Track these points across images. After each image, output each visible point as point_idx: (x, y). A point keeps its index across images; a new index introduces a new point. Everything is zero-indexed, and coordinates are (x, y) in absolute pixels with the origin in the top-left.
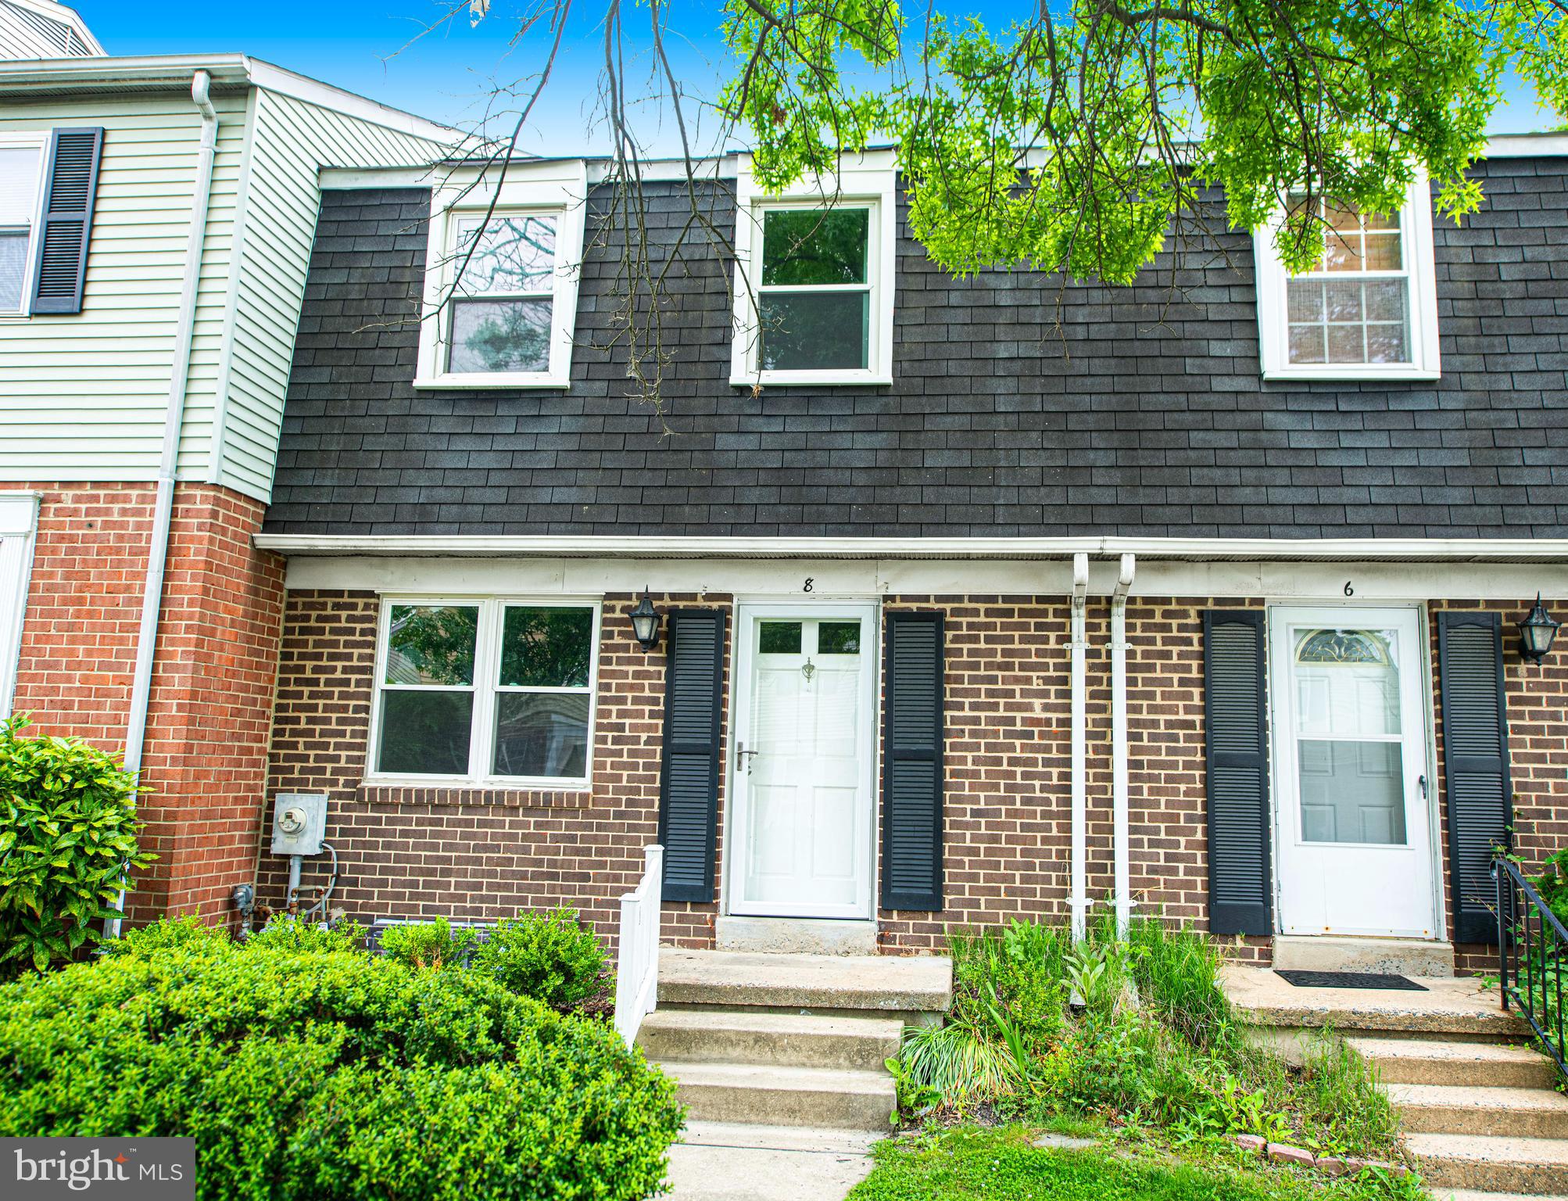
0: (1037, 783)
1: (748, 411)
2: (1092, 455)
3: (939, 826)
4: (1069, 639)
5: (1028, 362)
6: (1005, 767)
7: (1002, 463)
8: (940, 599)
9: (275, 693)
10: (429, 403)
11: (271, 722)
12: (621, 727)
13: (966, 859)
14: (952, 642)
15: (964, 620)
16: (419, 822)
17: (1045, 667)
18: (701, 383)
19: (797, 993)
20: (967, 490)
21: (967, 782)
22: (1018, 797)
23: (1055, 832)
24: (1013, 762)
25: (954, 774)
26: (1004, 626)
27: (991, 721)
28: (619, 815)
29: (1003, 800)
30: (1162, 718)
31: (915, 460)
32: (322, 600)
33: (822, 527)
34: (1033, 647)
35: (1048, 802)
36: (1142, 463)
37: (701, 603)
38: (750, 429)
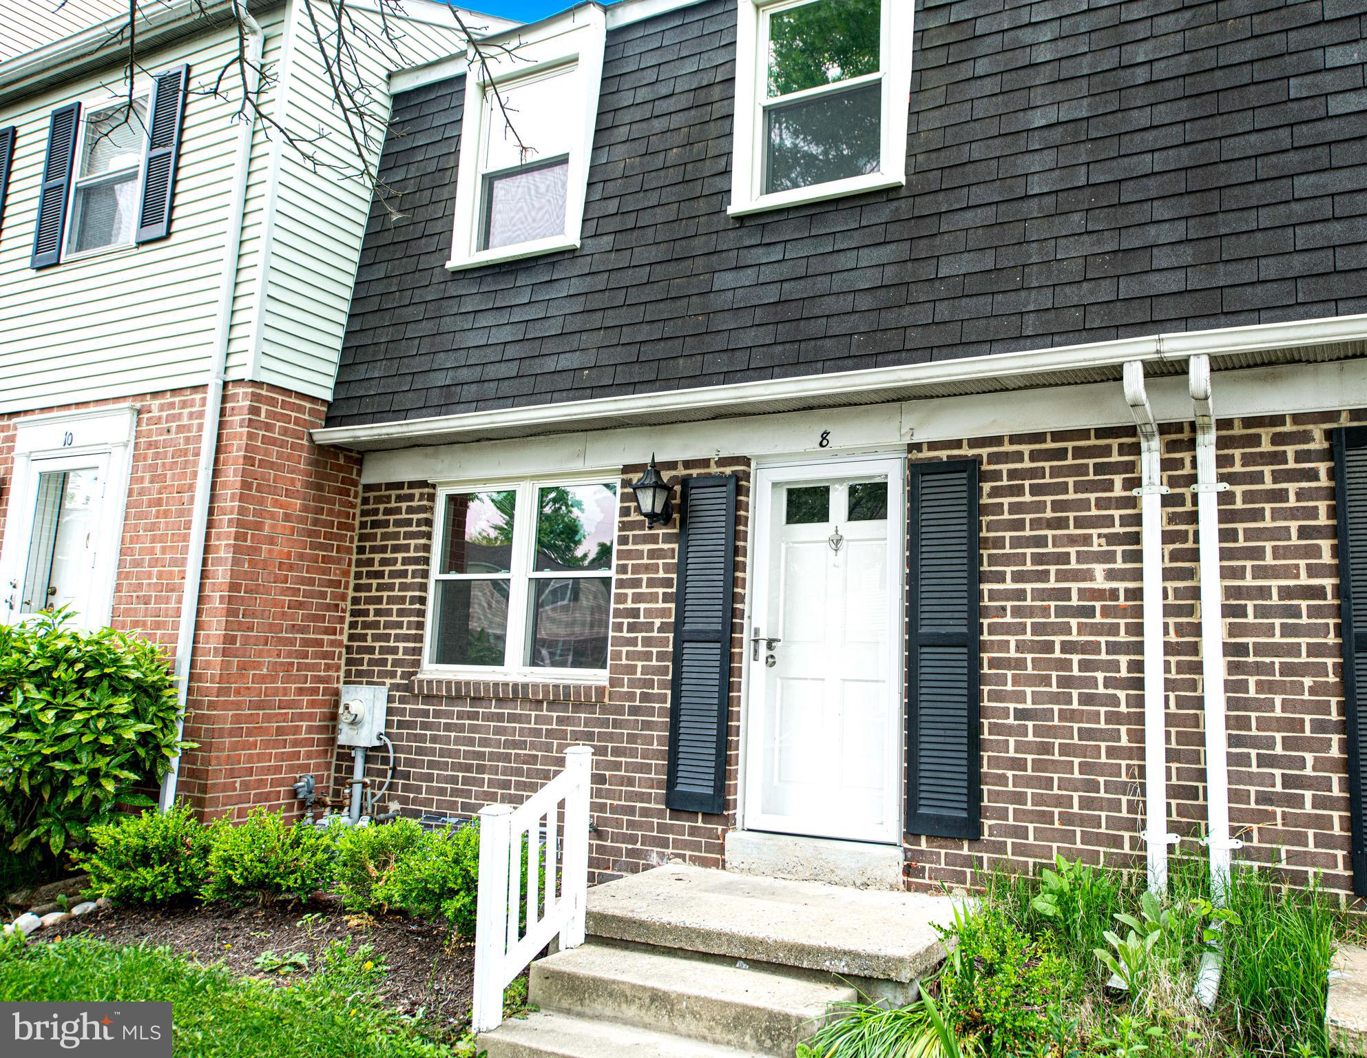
0: (1100, 676)
1: (747, 243)
2: (1152, 231)
3: (974, 730)
4: (1137, 483)
5: (1072, 125)
6: (1058, 654)
7: (1034, 259)
8: (975, 443)
9: (351, 586)
10: (460, 283)
11: (348, 614)
12: (635, 613)
13: (1010, 774)
14: (990, 496)
15: (1004, 467)
16: (460, 716)
17: (1109, 521)
18: (702, 219)
19: (731, 938)
20: (989, 299)
21: (1009, 674)
22: (1075, 694)
23: (1124, 741)
24: (1067, 647)
25: (994, 663)
26: (1055, 472)
27: (1039, 594)
29: (1055, 698)
30: (1274, 583)
31: (927, 271)
32: (388, 493)
33: (820, 365)
34: (1092, 496)
35: (1115, 701)
36: (1222, 231)
37: (714, 470)
38: (749, 262)
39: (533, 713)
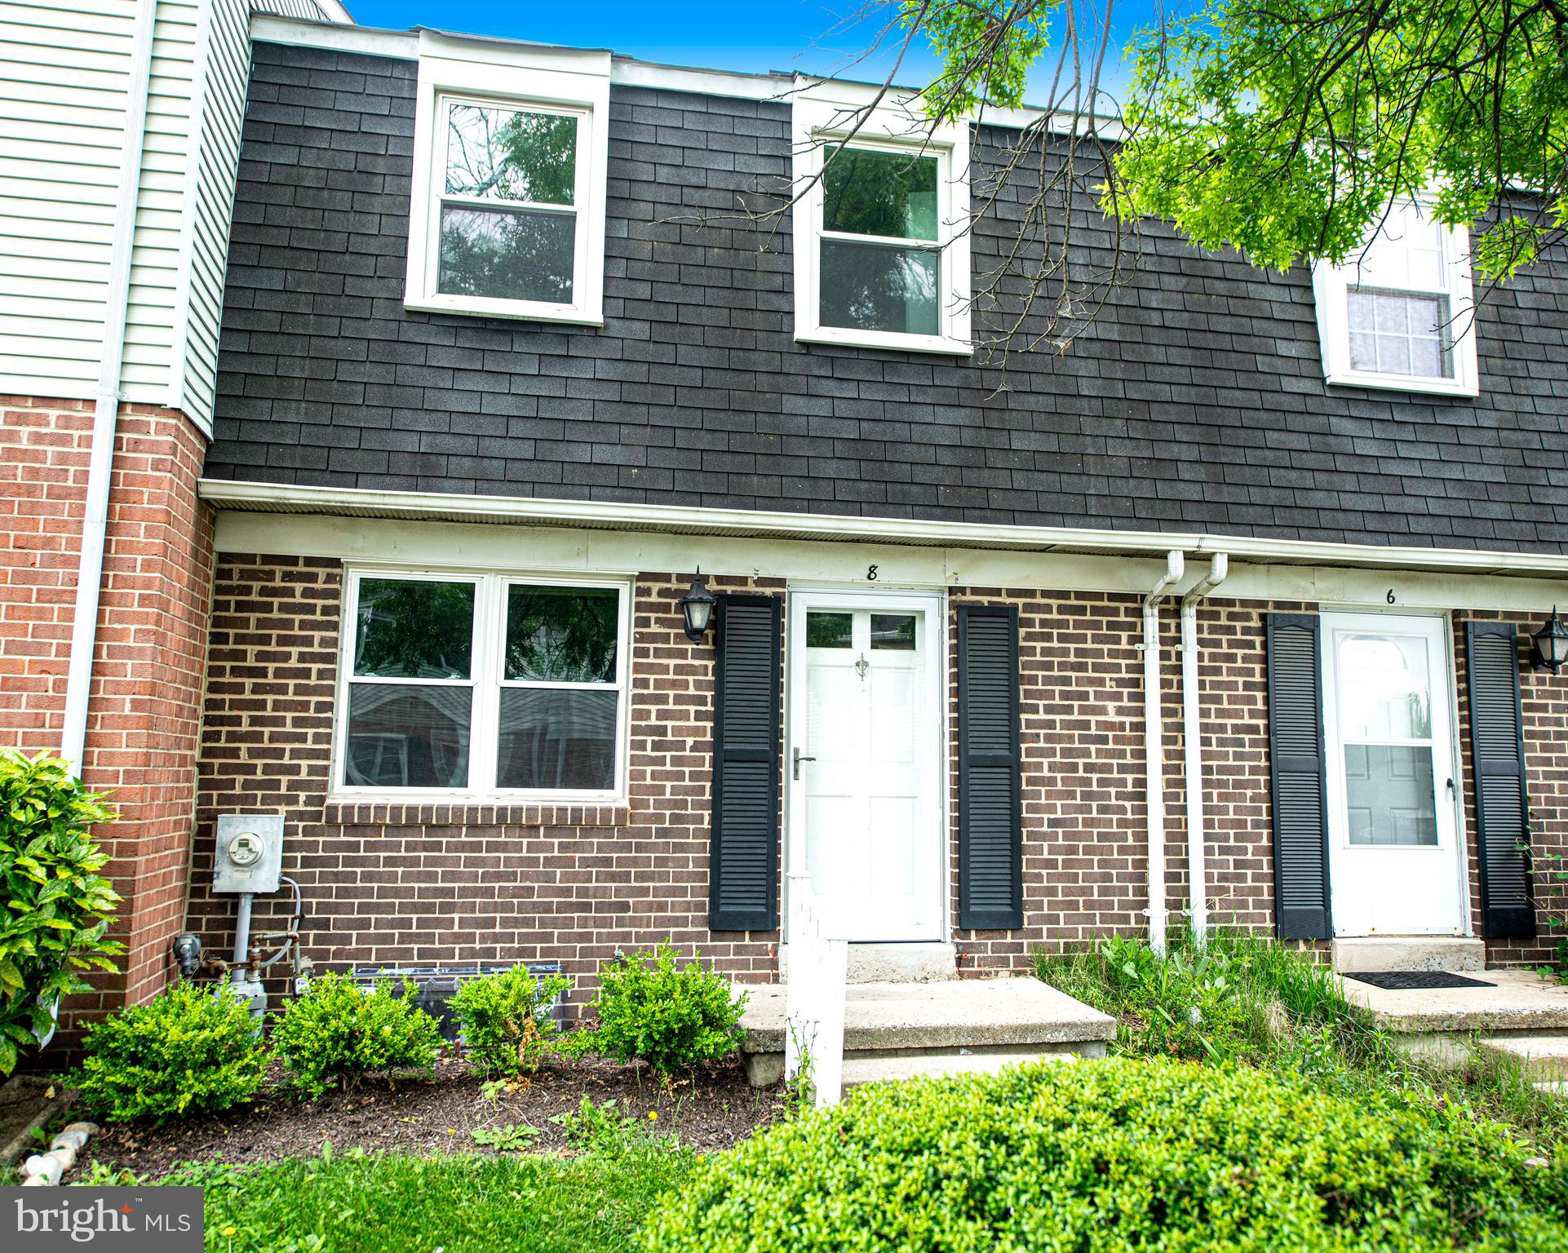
0: (1113, 790)
1: (817, 372)
2: (1176, 448)
3: (1016, 838)
4: (1141, 640)
5: (1107, 345)
6: (1081, 773)
7: (1090, 451)
8: (1012, 593)
9: (205, 685)
10: (424, 328)
11: (200, 722)
12: (662, 731)
13: (1044, 872)
14: (1025, 639)
15: (1037, 617)
16: (410, 847)
17: (1117, 668)
18: (760, 335)
19: (958, 1031)
20: (1057, 477)
21: (1043, 790)
22: (1094, 805)
23: (1130, 841)
24: (1089, 768)
25: (1030, 781)
26: (1077, 625)
27: (1067, 725)
28: (662, 833)
29: (1080, 809)
30: (1229, 722)
31: (1001, 440)
32: (267, 567)
33: (909, 509)
34: (1106, 647)
35: (1123, 810)
36: (1224, 460)
37: (752, 588)
38: (821, 392)
39: (525, 841)
